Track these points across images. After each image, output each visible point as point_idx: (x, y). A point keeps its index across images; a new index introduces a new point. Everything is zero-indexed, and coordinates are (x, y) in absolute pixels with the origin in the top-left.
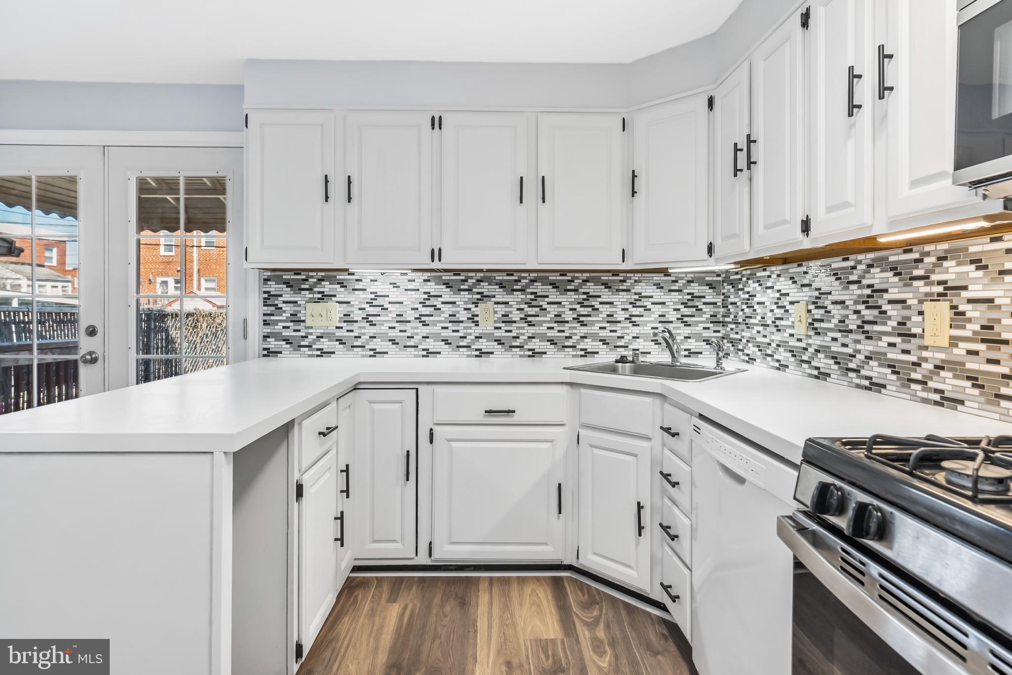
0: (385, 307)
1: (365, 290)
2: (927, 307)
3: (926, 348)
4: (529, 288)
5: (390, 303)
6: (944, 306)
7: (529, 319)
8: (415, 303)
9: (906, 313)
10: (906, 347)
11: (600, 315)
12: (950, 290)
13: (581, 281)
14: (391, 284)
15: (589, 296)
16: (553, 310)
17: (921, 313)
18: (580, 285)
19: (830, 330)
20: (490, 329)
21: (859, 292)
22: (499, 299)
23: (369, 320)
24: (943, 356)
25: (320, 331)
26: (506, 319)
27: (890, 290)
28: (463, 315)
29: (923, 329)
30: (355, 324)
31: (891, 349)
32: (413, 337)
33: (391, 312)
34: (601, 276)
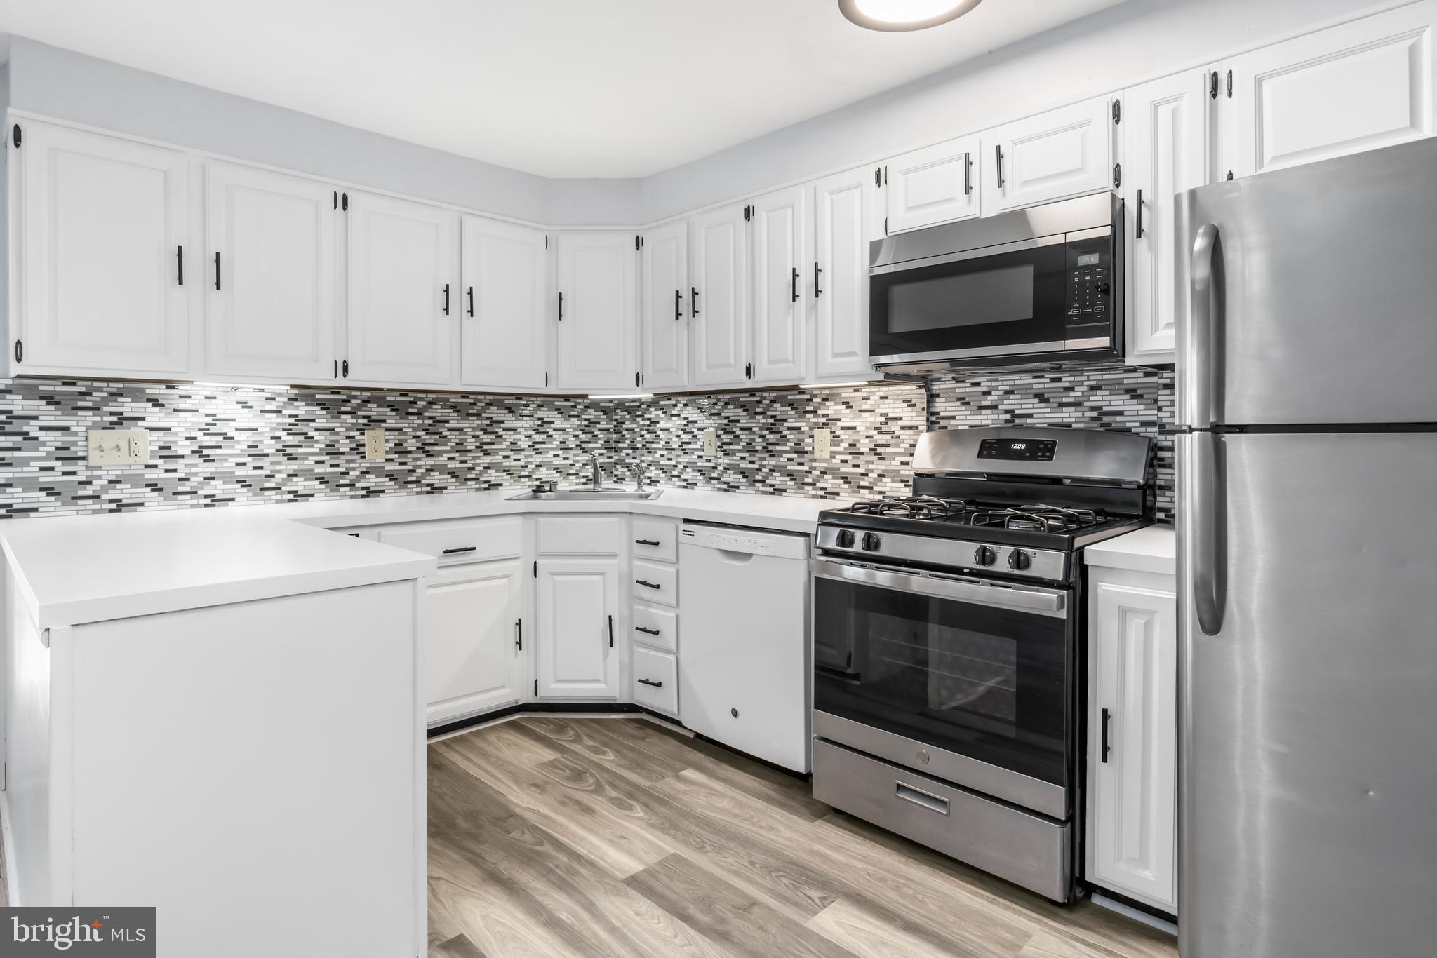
0: (229, 435)
1: (197, 411)
2: (816, 432)
3: (815, 460)
4: (427, 412)
5: (237, 429)
6: (827, 431)
7: (427, 448)
8: (277, 429)
9: (801, 436)
10: (801, 460)
11: (504, 443)
12: (830, 420)
13: (483, 405)
14: (238, 403)
15: (493, 422)
16: (454, 437)
17: (812, 437)
18: (483, 409)
19: (739, 451)
20: (380, 461)
21: (764, 421)
22: (391, 424)
23: (204, 453)
24: (825, 465)
25: (114, 473)
26: (400, 449)
27: (789, 420)
28: (344, 445)
29: (813, 448)
30: (179, 460)
31: (790, 463)
32: (273, 476)
33: (238, 442)
34: (504, 400)
